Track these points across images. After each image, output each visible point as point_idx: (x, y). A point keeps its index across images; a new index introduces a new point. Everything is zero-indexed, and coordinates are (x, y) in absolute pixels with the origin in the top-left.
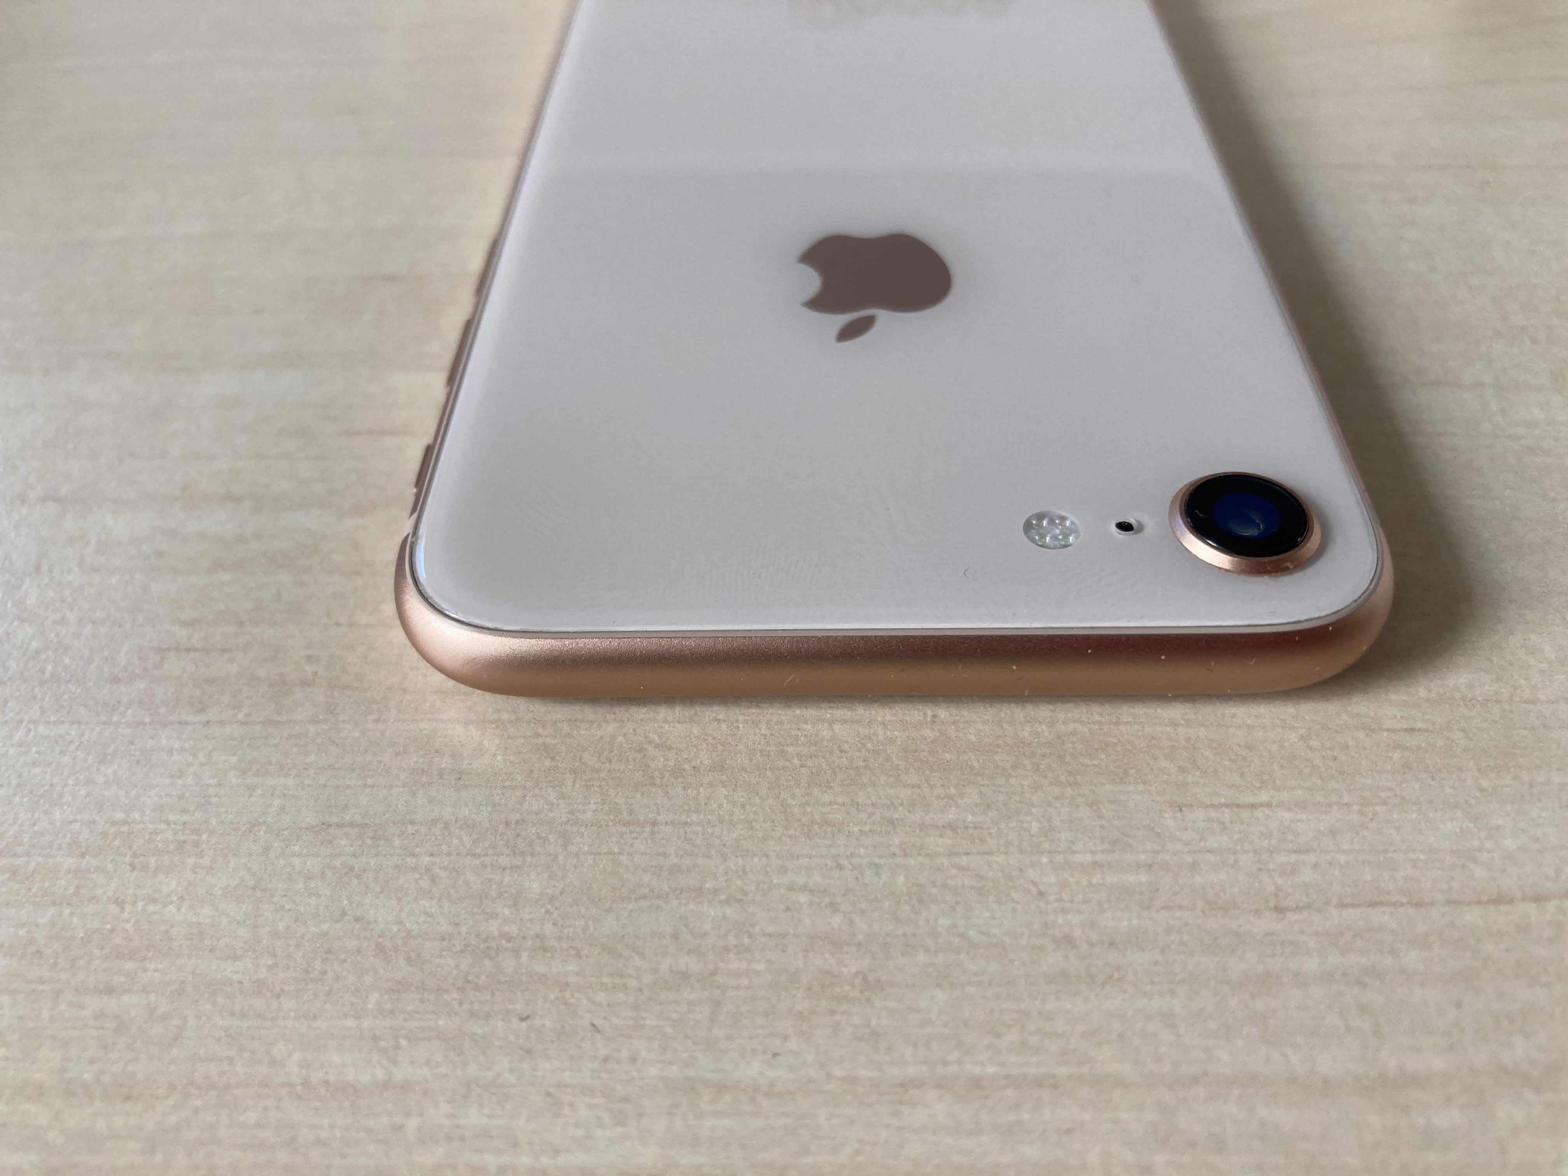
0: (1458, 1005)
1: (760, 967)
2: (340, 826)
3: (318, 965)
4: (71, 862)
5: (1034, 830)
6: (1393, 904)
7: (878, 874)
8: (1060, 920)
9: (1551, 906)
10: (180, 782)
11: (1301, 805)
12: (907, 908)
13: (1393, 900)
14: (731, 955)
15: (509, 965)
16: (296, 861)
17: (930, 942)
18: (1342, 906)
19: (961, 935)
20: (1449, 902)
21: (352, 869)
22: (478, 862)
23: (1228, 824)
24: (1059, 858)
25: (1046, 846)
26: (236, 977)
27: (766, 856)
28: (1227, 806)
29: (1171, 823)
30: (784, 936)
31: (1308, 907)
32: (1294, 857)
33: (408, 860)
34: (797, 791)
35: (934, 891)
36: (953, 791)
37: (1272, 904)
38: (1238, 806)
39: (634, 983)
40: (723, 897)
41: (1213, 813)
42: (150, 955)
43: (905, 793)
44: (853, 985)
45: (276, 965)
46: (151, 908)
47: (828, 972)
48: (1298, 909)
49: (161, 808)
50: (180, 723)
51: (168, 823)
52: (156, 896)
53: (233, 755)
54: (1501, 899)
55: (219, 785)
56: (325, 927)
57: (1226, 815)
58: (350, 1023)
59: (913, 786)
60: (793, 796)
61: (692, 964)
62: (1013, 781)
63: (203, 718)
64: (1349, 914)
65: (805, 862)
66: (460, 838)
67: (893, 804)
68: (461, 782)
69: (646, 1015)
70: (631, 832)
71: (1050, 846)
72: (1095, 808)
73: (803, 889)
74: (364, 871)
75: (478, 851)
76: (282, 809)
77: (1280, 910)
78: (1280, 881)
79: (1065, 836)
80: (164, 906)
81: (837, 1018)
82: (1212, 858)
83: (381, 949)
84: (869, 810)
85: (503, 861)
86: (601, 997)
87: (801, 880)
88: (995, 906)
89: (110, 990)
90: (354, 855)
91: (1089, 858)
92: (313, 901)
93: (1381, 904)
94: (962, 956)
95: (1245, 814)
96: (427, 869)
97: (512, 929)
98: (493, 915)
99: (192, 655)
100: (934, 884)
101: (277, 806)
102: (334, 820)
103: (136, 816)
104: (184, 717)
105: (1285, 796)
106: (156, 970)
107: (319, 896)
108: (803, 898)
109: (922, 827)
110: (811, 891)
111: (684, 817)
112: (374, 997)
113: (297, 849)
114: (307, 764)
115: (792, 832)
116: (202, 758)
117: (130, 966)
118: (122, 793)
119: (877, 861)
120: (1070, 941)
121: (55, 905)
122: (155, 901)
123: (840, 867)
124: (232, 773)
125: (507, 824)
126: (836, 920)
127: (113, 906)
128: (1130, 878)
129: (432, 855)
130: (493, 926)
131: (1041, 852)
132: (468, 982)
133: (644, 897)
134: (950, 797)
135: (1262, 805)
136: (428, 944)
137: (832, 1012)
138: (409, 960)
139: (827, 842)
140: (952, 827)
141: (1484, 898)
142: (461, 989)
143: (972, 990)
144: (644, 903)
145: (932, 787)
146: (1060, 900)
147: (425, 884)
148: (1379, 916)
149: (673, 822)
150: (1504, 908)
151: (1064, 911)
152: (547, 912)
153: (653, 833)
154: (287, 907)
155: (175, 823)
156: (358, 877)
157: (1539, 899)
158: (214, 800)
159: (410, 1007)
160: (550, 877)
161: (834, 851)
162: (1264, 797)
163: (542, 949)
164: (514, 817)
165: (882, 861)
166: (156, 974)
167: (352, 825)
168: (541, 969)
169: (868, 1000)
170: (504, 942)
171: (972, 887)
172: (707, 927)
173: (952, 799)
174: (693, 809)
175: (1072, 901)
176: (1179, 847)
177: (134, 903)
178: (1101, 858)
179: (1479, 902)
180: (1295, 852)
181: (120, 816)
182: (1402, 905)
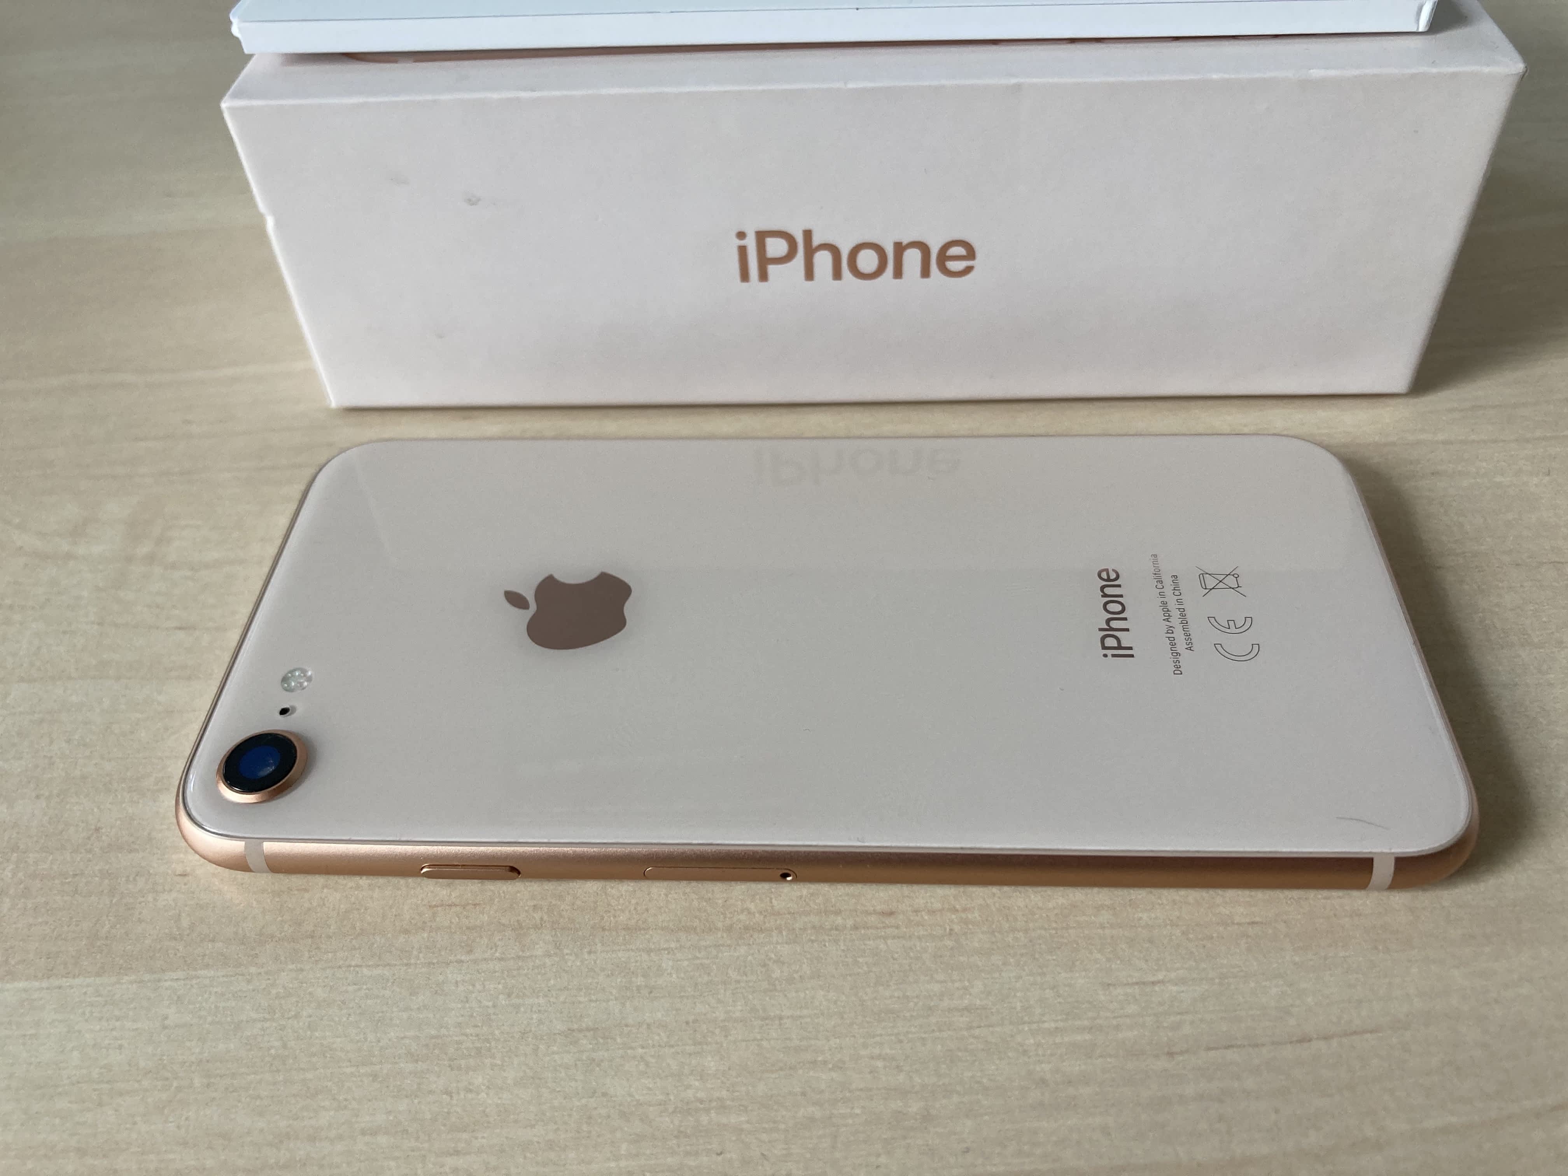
0: (1277, 1111)
1: (858, 1111)
2: (580, 1030)
3: (585, 1127)
4: (410, 1067)
5: (1019, 1008)
6: (1239, 1046)
7: (924, 1045)
8: (1038, 1069)
9: (1334, 1043)
10: (467, 1005)
11: (1183, 981)
12: (944, 1066)
13: (1239, 1043)
14: (840, 1104)
15: (704, 1119)
16: (556, 1057)
17: (958, 1088)
18: (1209, 1049)
19: (978, 1082)
20: (1273, 1043)
21: (594, 1060)
22: (673, 1050)
23: (1138, 997)
24: (1034, 1026)
25: (1026, 1019)
26: (535, 1139)
27: (854, 1036)
28: (1137, 983)
29: (1103, 998)
30: (870, 1090)
31: (1187, 1051)
32: (1179, 1017)
33: (629, 1051)
34: (868, 990)
35: (960, 1054)
36: (967, 984)
37: (1166, 1050)
38: (1144, 983)
39: (782, 1126)
40: (830, 1066)
41: (1129, 990)
42: (477, 1128)
43: (936, 988)
44: (916, 1120)
45: (558, 1129)
46: (470, 1096)
47: (900, 1112)
48: (1181, 1053)
49: (459, 1025)
50: (456, 962)
51: (467, 1035)
52: (471, 1087)
53: (499, 983)
54: (1305, 1039)
55: (494, 1006)
56: (584, 1101)
57: (1137, 990)
58: (613, 1164)
59: (942, 982)
60: (866, 993)
61: (817, 1112)
62: (1003, 974)
63: (472, 957)
64: (1212, 1053)
65: (878, 1039)
66: (659, 1035)
67: (930, 996)
68: (652, 995)
69: (793, 1146)
70: (767, 1025)
71: (1029, 1018)
72: (1055, 990)
73: (879, 1057)
74: (602, 1061)
75: (672, 1043)
76: (540, 1022)
77: (1171, 1054)
78: (1170, 1034)
79: (1038, 1011)
80: (478, 1094)
81: (908, 1141)
82: (1128, 1021)
83: (623, 1115)
84: (915, 1000)
85: (689, 1049)
86: (764, 1137)
87: (877, 1051)
88: (997, 1062)
89: (457, 1153)
90: (593, 1050)
91: (1053, 1025)
92: (573, 1084)
93: (1231, 1046)
94: (980, 1097)
95: (1148, 989)
96: (642, 1057)
97: (701, 1095)
98: (689, 1087)
99: (454, 909)
100: (959, 1049)
101: (536, 1019)
102: (575, 1026)
103: (444, 1031)
104: (459, 957)
105: (1173, 975)
106: (483, 1137)
107: (576, 1081)
108: (880, 1064)
109: (950, 1010)
110: (884, 1059)
111: (798, 1013)
112: (624, 1146)
113: (555, 1048)
114: (549, 987)
115: (868, 1019)
116: (478, 987)
117: (465, 1136)
118: (431, 1016)
119: (924, 1036)
120: (1043, 1082)
121: (407, 1097)
122: (471, 1091)
123: (901, 1042)
124: (501, 997)
125: (687, 1023)
126: (901, 1077)
127: (444, 1096)
128: (1079, 1038)
129: (643, 1048)
130: (690, 1093)
131: (1024, 1023)
132: (682, 1132)
133: (781, 1069)
134: (965, 988)
135: (1159, 982)
136: (651, 1109)
137: (905, 1138)
138: (642, 1120)
139: (891, 1025)
140: (967, 1009)
141: (1295, 1039)
142: (677, 1137)
143: (986, 1118)
144: (782, 1073)
145: (953, 981)
146: (1037, 1055)
147: (642, 1067)
148: (1231, 1055)
149: (792, 1016)
150: (1306, 1045)
151: (1040, 1062)
152: (723, 1082)
153: (780, 1024)
154: (558, 1090)
155: (471, 1035)
156: (599, 1065)
157: (1326, 1038)
158: (493, 1017)
159: (648, 1152)
160: (721, 1059)
161: (896, 1031)
162: (1160, 976)
163: (722, 1107)
164: (691, 1018)
165: (926, 1036)
166: (484, 1141)
167: (588, 1029)
168: (724, 1120)
169: (926, 1128)
170: (698, 1104)
171: (983, 1050)
172: (823, 1086)
173: (967, 990)
174: (803, 1006)
175: (1044, 1056)
176: (1109, 1014)
177: (458, 1093)
178: (1061, 1024)
179: (1291, 1042)
180: (1179, 1014)
181: (433, 1032)
182: (1244, 1046)
